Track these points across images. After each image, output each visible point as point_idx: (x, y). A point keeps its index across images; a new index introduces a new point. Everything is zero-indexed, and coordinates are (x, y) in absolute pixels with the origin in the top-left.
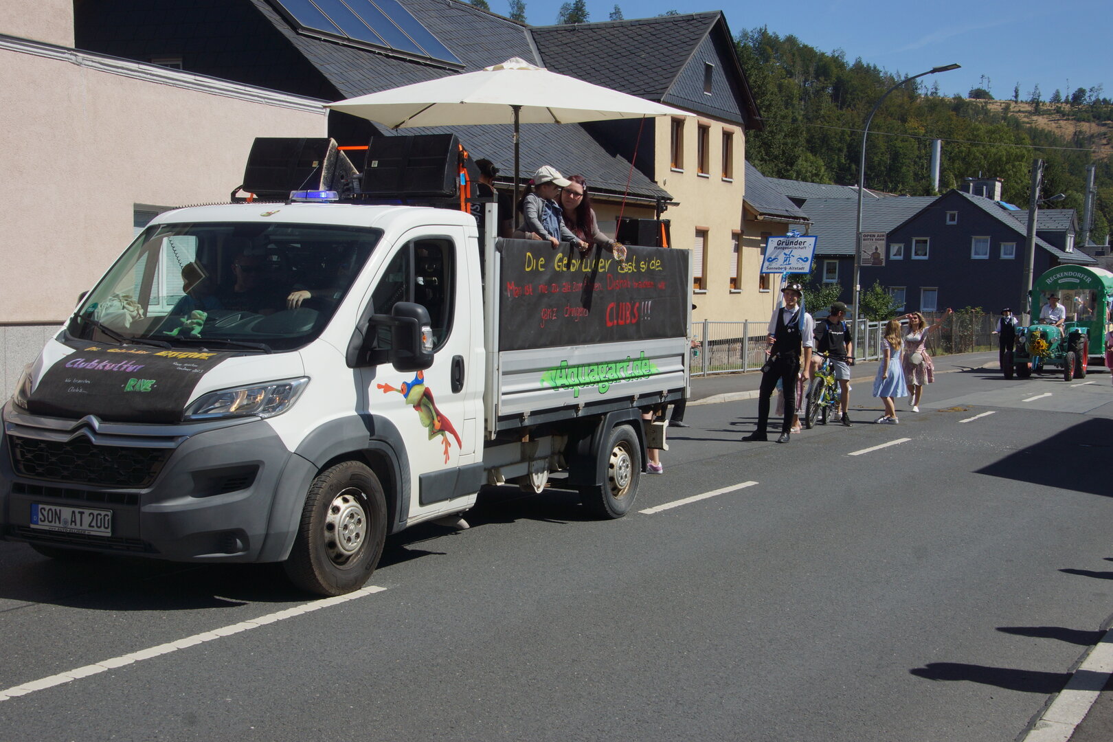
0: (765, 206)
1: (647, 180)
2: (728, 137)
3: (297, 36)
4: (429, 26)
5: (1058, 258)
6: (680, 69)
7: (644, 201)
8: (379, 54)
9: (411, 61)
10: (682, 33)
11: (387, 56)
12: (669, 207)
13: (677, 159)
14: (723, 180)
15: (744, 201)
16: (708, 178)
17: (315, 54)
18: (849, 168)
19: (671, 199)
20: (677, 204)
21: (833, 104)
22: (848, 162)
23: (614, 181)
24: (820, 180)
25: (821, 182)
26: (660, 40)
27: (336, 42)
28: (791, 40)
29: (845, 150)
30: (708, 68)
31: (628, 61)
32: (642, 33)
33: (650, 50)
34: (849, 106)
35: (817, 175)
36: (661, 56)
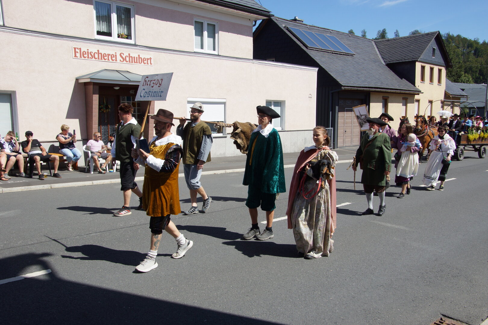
0: (452, 92)
1: (413, 86)
2: (440, 71)
3: (306, 49)
4: (344, 43)
6: (424, 51)
7: (412, 92)
8: (330, 52)
9: (339, 54)
10: (425, 39)
11: (332, 53)
12: (420, 94)
13: (423, 79)
14: (438, 85)
15: (445, 91)
16: (433, 84)
17: (313, 54)
18: (480, 78)
19: (421, 91)
20: (423, 93)
21: (474, 56)
22: (479, 75)
23: (402, 87)
24: (470, 82)
25: (470, 83)
26: (417, 42)
27: (317, 50)
28: (459, 36)
29: (478, 72)
30: (434, 49)
31: (407, 49)
33: (414, 45)
34: (480, 57)
35: (468, 81)
36: (418, 47)
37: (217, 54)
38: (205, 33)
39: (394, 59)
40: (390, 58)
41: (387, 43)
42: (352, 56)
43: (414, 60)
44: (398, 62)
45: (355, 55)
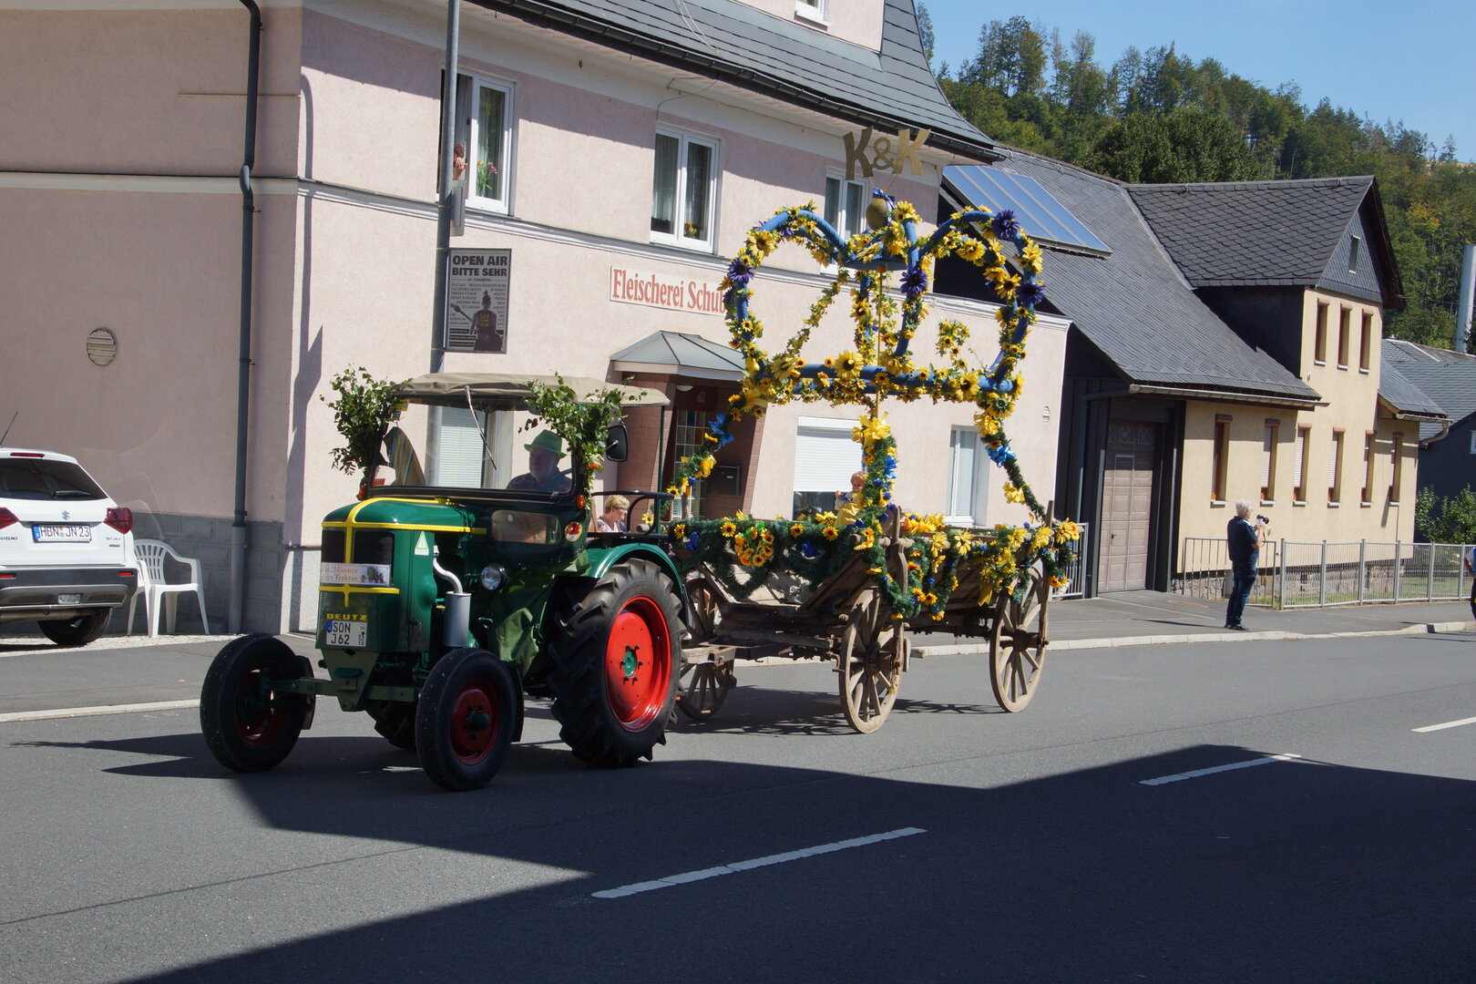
0: (1402, 402)
1: (1293, 377)
2: (1366, 319)
6: (1333, 250)
7: (1298, 402)
11: (1054, 250)
12: (1317, 408)
13: (1319, 353)
14: (1361, 372)
15: (1379, 396)
16: (1346, 370)
19: (1319, 399)
20: (1326, 406)
23: (1268, 381)
26: (1300, 210)
30: (1355, 243)
31: (1265, 235)
32: (1275, 200)
33: (1289, 223)
36: (1305, 231)
39: (1223, 273)
40: (1207, 265)
41: (1179, 201)
42: (1103, 259)
43: (1298, 282)
44: (1240, 283)
45: (1109, 254)
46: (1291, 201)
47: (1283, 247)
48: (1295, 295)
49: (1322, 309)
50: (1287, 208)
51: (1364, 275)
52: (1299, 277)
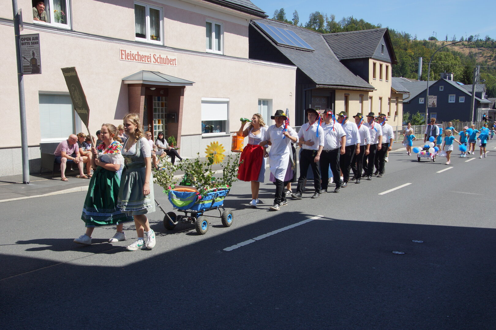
1: (367, 83)
2: (387, 67)
5: (480, 101)
6: (376, 48)
7: (367, 89)
10: (375, 35)
13: (374, 76)
14: (386, 81)
15: (392, 88)
16: (382, 81)
19: (374, 88)
26: (367, 38)
27: (285, 46)
30: (383, 46)
31: (358, 45)
33: (365, 41)
36: (369, 43)
37: (222, 54)
38: (214, 34)
39: (347, 56)
40: (343, 54)
41: (336, 38)
42: (312, 52)
43: (367, 57)
44: (352, 58)
45: (314, 51)
46: (365, 36)
47: (363, 48)
48: (366, 60)
49: (374, 64)
50: (364, 37)
51: (386, 55)
52: (367, 55)
